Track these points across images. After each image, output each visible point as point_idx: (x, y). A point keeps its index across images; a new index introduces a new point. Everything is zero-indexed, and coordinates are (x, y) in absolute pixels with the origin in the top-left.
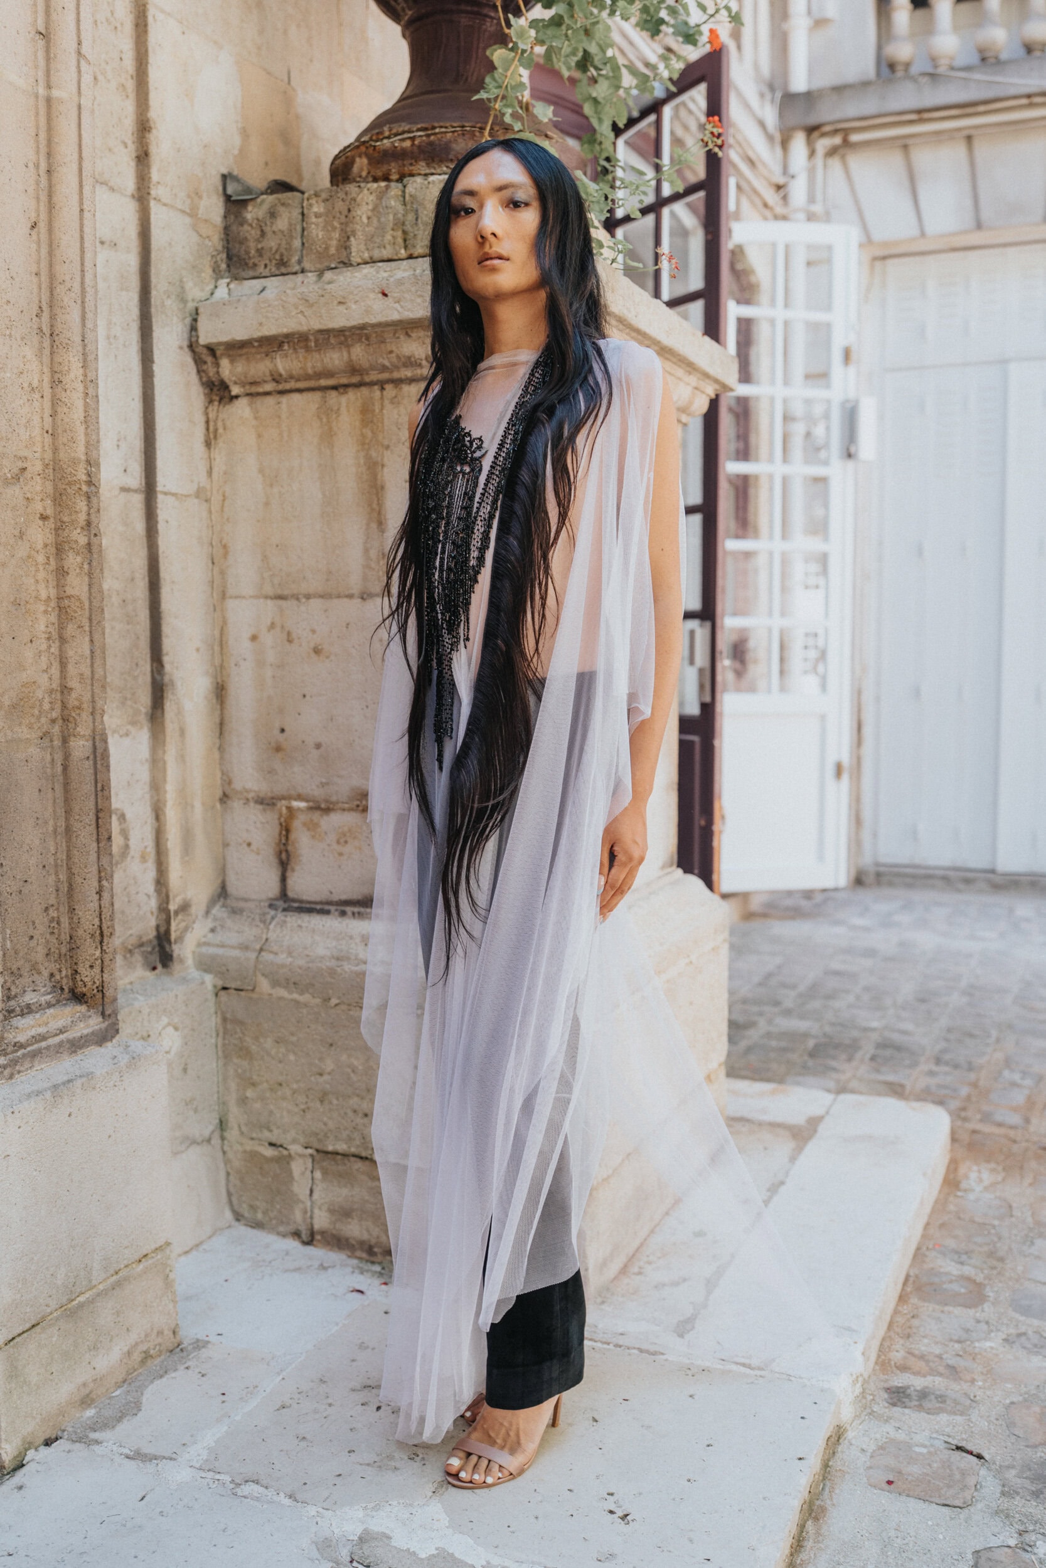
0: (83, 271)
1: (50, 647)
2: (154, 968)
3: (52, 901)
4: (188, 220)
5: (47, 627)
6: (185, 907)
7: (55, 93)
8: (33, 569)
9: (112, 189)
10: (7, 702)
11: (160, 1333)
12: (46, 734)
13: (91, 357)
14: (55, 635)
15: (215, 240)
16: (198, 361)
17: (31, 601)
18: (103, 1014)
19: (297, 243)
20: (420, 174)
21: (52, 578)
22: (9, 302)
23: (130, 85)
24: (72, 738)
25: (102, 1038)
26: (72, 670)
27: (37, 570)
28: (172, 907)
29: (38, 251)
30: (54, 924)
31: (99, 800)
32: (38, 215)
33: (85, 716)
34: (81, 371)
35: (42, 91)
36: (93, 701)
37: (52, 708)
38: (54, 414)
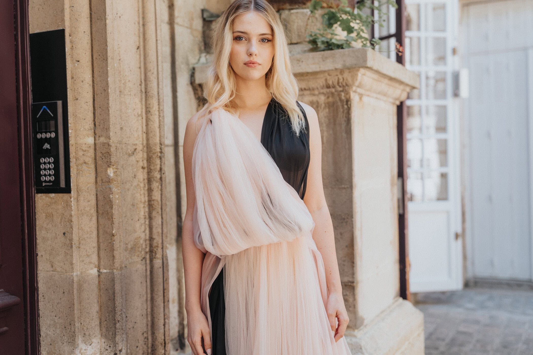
0: (158, 65)
1: (145, 221)
2: (177, 350)
3: (145, 330)
4: (189, 31)
5: (145, 213)
8: (139, 190)
10: (129, 247)
12: (144, 258)
13: (161, 100)
14: (147, 217)
15: (200, 38)
16: (195, 89)
17: (139, 203)
20: (286, 9)
21: (146, 193)
22: (129, 81)
24: (154, 259)
26: (154, 231)
27: (141, 190)
29: (140, 58)
30: (146, 340)
31: (165, 285)
32: (140, 43)
33: (160, 250)
34: (157, 107)
36: (162, 243)
37: (146, 247)
38: (147, 125)
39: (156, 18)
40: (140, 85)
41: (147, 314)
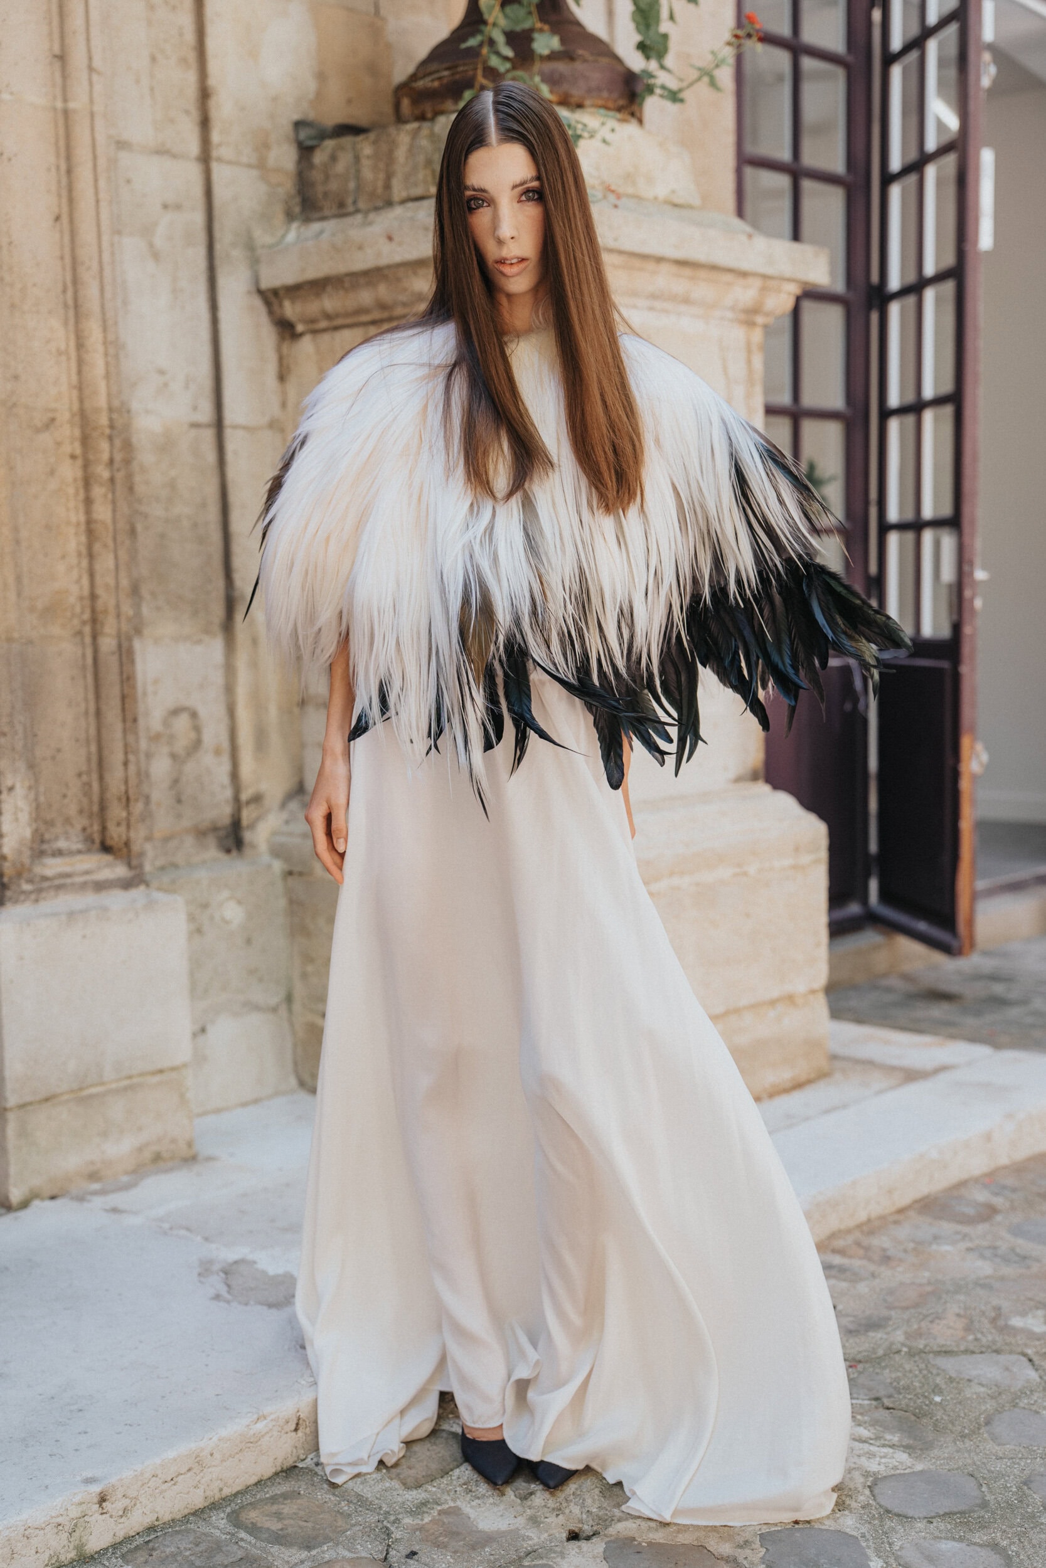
0: (100, 252)
1: (79, 563)
2: (226, 851)
3: (84, 768)
4: (254, 173)
5: (78, 545)
6: (257, 799)
7: (72, 105)
8: (64, 499)
9: (174, 156)
11: (174, 1141)
12: (77, 632)
13: (110, 323)
15: (287, 186)
16: (268, 303)
17: (62, 525)
18: (130, 866)
19: (352, 185)
21: (81, 506)
22: (35, 285)
23: (192, 57)
24: (101, 636)
25: (127, 884)
27: (68, 500)
28: (244, 797)
29: (62, 237)
30: (86, 787)
31: (125, 688)
32: (60, 209)
33: (111, 619)
34: (102, 334)
35: (59, 104)
36: (118, 606)
37: (82, 613)
38: (80, 372)
39: (95, 158)
40: (64, 291)
41: (88, 741)
